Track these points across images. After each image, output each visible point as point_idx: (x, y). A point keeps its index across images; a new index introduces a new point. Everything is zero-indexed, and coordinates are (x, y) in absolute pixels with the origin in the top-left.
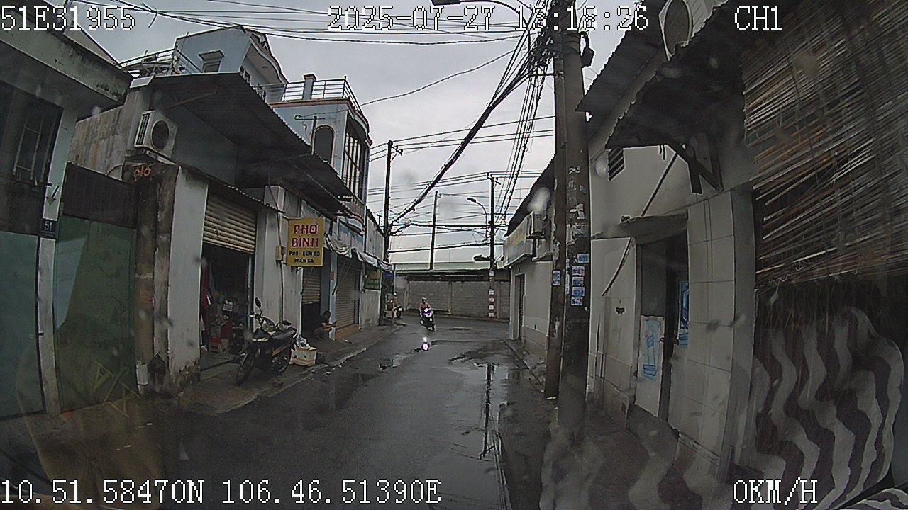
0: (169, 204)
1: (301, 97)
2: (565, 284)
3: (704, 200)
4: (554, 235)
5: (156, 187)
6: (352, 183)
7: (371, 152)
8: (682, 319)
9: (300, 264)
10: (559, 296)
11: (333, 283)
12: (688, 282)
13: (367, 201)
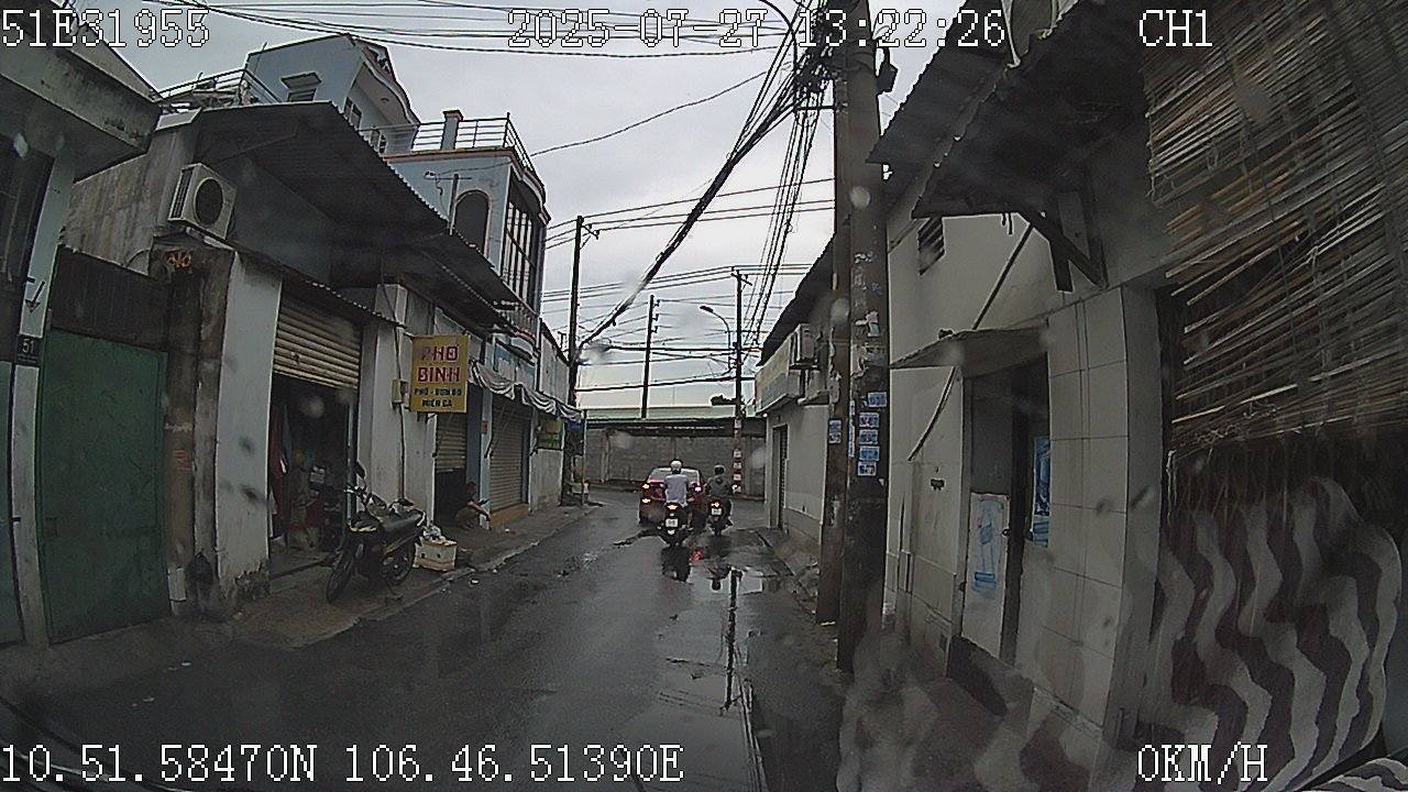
0: (218, 311)
1: (438, 147)
2: (848, 440)
3: (1075, 303)
4: (832, 363)
5: (199, 285)
6: (518, 283)
7: (549, 234)
8: (1038, 499)
9: (432, 409)
10: (839, 461)
11: (486, 440)
12: (1048, 439)
13: (542, 310)
